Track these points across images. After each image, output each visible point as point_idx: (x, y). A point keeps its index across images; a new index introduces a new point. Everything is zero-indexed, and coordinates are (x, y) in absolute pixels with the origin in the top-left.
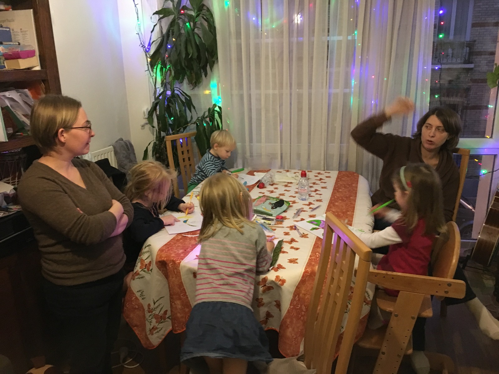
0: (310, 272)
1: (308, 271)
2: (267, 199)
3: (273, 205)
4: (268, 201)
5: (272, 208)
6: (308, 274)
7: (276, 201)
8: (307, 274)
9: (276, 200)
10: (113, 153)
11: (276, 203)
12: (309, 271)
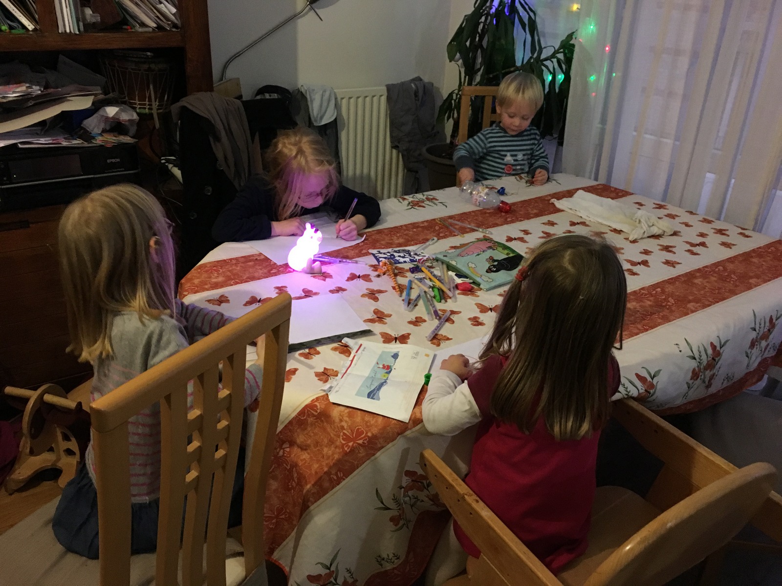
0: (319, 411)
1: (316, 406)
2: (490, 248)
3: (496, 263)
4: (489, 253)
5: (489, 271)
6: (314, 413)
7: (507, 257)
8: (312, 411)
9: (508, 254)
10: (384, 99)
11: (504, 259)
12: (319, 407)
